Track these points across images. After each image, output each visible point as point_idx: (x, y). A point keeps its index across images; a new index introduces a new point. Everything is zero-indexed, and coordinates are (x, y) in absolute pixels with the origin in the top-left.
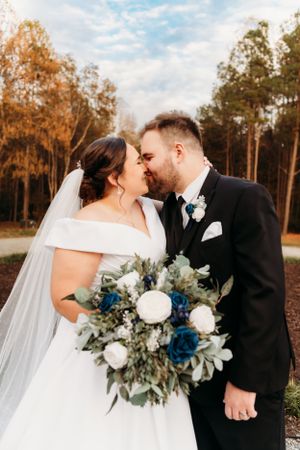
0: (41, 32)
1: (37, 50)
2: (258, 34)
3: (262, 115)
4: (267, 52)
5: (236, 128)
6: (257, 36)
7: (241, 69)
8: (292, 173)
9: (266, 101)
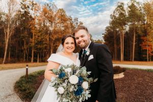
0: (63, 11)
1: (62, 16)
2: (121, 6)
3: (124, 28)
4: (124, 11)
5: (117, 32)
6: (121, 7)
7: (117, 16)
8: (134, 44)
9: (125, 24)
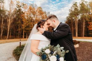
2: (75, 4)
3: (78, 17)
4: (77, 7)
5: (73, 20)
7: (73, 10)
8: (84, 26)
9: (78, 15)
